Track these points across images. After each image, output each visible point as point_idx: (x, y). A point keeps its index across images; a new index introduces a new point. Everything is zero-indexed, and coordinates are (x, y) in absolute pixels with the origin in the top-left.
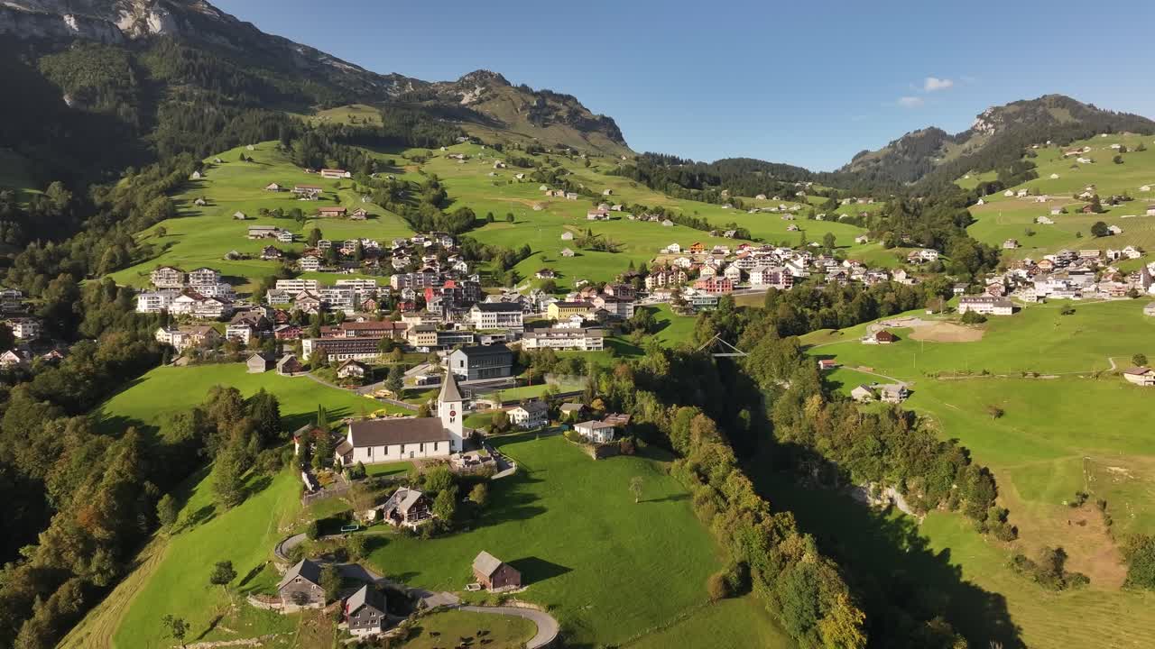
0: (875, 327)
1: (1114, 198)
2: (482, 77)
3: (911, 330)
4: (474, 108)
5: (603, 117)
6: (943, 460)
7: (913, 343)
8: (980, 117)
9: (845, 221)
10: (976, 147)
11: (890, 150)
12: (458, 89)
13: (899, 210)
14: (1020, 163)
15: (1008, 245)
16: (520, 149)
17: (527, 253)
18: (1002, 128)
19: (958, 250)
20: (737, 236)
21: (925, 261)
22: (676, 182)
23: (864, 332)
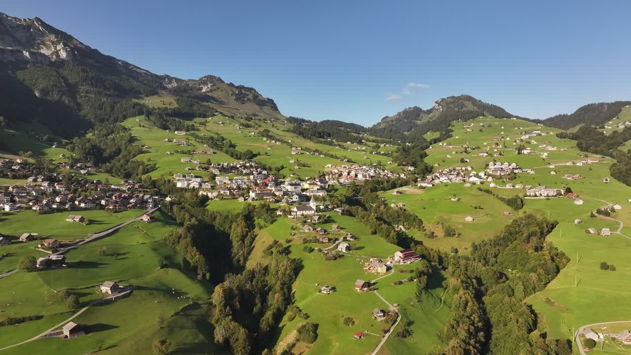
0: (396, 190)
1: (474, 147)
2: (210, 79)
3: (405, 191)
4: (210, 94)
5: (268, 99)
6: (412, 218)
7: (406, 194)
8: (436, 102)
9: (383, 154)
10: (434, 116)
11: (398, 117)
12: (199, 85)
13: (402, 150)
14: (447, 130)
15: (436, 165)
16: (242, 118)
17: (283, 168)
18: (445, 109)
19: (421, 166)
20: (348, 161)
21: (410, 170)
22: (314, 136)
23: (393, 192)
